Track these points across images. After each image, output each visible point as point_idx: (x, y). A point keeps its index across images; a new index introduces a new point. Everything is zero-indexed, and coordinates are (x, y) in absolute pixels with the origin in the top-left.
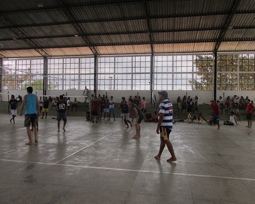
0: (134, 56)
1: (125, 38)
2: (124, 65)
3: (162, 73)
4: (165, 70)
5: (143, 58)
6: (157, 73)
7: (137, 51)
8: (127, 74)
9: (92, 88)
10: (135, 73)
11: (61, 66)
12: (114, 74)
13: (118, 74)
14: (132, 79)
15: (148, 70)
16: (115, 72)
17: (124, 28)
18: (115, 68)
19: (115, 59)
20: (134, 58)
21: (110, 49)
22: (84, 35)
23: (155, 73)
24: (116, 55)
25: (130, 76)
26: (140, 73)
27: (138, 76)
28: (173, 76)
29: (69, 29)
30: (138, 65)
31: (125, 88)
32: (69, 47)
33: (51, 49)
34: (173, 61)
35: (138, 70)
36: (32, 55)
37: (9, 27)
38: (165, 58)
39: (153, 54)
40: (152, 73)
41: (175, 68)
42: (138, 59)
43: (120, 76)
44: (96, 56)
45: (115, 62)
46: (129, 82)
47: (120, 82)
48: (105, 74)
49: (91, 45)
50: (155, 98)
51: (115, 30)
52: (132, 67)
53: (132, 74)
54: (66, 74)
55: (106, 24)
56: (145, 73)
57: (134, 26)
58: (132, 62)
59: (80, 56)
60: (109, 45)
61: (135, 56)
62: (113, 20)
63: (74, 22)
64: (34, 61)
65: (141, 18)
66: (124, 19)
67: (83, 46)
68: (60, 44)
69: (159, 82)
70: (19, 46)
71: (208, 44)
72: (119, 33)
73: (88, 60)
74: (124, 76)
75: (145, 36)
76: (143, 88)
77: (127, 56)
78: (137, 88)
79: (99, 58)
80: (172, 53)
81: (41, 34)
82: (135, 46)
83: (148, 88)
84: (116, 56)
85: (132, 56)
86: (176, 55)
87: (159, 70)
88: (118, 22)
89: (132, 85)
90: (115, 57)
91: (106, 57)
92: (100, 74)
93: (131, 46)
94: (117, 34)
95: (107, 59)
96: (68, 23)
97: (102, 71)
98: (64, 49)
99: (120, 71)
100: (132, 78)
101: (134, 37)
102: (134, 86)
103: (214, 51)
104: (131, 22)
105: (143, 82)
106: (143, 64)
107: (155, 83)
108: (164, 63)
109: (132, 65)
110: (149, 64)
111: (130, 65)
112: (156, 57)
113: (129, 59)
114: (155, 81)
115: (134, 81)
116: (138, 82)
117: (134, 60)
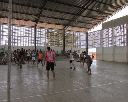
0: (25, 27)
3: (41, 38)
4: (42, 36)
5: (30, 29)
6: (38, 37)
7: (26, 24)
8: (21, 36)
10: (26, 37)
13: (15, 36)
15: (33, 36)
17: (25, 11)
19: (13, 27)
20: (25, 28)
25: (22, 38)
26: (29, 37)
27: (27, 38)
30: (27, 32)
31: (19, 45)
35: (27, 35)
38: (42, 30)
40: (36, 37)
42: (27, 29)
43: (16, 38)
46: (22, 41)
47: (16, 41)
50: (37, 50)
52: (24, 33)
53: (24, 37)
56: (31, 37)
61: (26, 27)
62: (21, 5)
66: (29, 6)
69: (39, 42)
71: (62, 26)
74: (19, 38)
76: (30, 45)
77: (21, 27)
78: (27, 45)
79: (2, 25)
83: (33, 45)
87: (39, 36)
89: (24, 43)
97: (4, 33)
99: (16, 34)
100: (24, 39)
102: (25, 44)
103: (63, 29)
104: (31, 8)
105: (30, 42)
106: (30, 32)
107: (37, 43)
108: (41, 32)
109: (24, 32)
110: (33, 32)
111: (22, 32)
112: (37, 29)
113: (22, 28)
114: (37, 41)
115: (25, 41)
116: (27, 42)
117: (25, 29)
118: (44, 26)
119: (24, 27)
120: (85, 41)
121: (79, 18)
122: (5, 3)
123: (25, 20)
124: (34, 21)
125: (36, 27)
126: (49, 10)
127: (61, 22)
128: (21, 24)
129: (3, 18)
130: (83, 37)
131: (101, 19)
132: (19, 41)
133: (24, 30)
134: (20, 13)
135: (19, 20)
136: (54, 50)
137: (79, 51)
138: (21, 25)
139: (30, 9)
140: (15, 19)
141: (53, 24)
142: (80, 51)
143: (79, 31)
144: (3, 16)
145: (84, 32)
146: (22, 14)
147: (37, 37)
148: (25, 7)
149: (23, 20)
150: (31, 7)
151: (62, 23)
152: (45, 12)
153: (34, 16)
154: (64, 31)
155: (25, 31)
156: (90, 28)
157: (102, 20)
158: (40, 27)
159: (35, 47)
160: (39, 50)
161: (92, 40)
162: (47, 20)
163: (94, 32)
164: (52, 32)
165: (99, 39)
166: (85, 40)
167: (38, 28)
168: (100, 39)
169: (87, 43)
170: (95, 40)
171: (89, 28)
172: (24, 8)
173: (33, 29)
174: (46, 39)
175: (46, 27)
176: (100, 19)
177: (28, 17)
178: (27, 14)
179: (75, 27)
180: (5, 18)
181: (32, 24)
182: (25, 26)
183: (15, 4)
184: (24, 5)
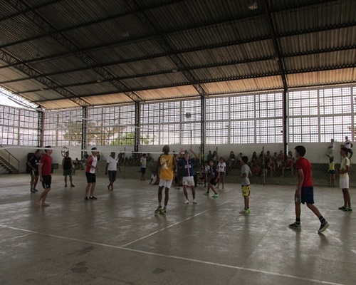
0: (257, 94)
1: (243, 69)
2: (244, 107)
3: (302, 117)
4: (306, 111)
5: (271, 96)
6: (293, 117)
7: (261, 86)
8: (247, 120)
9: (198, 141)
10: (260, 119)
11: (157, 113)
12: (229, 120)
13: (234, 120)
14: (255, 128)
15: (280, 113)
16: (229, 117)
17: (240, 56)
18: (229, 112)
19: (229, 99)
20: (257, 96)
21: (222, 87)
22: (185, 69)
23: (291, 117)
24: (231, 94)
25: (251, 124)
26: (267, 118)
27: (264, 123)
28: (319, 121)
29: (165, 63)
30: (263, 106)
31: (244, 141)
32: (167, 87)
33: (144, 91)
34: (318, 98)
35: (263, 114)
36: (121, 101)
37: (93, 67)
38: (305, 94)
39: (285, 89)
41: (321, 109)
42: (263, 97)
43: (237, 124)
44: (203, 97)
45: (229, 104)
46: (252, 132)
47: (237, 132)
48: (216, 121)
49: (195, 82)
51: (227, 59)
52: (255, 110)
53: (255, 119)
54: (163, 124)
55: (215, 51)
56: (275, 118)
57: (255, 50)
58: (255, 102)
59: (181, 99)
60: (220, 81)
61: (259, 94)
62: (225, 44)
63: (172, 52)
64: (124, 109)
65: (265, 38)
67: (185, 85)
68: (155, 85)
69: (297, 130)
70: (105, 90)
72: (233, 63)
73: (192, 103)
74: (244, 124)
75: (273, 64)
76: (271, 140)
77: (247, 95)
78: (264, 140)
79: (207, 100)
80: (318, 86)
81: (130, 72)
82: (259, 80)
83: (280, 140)
84: (232, 96)
85: (255, 94)
86: (323, 88)
87: (297, 112)
88: (231, 47)
89: (255, 136)
90: (229, 97)
91: (218, 97)
92: (209, 121)
93: (252, 79)
94: (232, 64)
95: (219, 101)
96: (163, 55)
97: (212, 117)
98: (160, 90)
99: (237, 117)
101: (256, 67)
102: (258, 138)
104: (250, 45)
105: (271, 131)
106: (271, 105)
107: (290, 132)
108: (304, 101)
109: (255, 108)
111: (251, 107)
112: (290, 94)
113: (251, 98)
114: (290, 128)
115: (258, 130)
116: (264, 132)
117: (257, 100)
118: (314, 81)
132: (244, 132)
150: (247, 42)
155: (257, 104)
159: (285, 144)
172: (233, 49)
173: (279, 96)
174: (319, 119)
178: (248, 62)
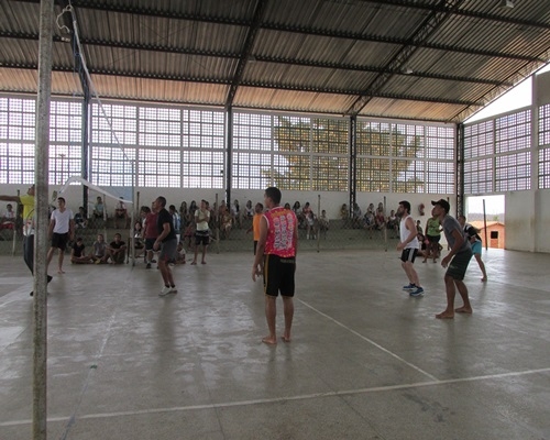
0: (186, 108)
2: (163, 127)
3: (250, 151)
4: (255, 145)
5: (207, 116)
6: (239, 151)
7: (191, 97)
8: (169, 148)
10: (189, 149)
12: (136, 146)
13: (145, 147)
14: (182, 163)
15: (220, 143)
16: (137, 142)
17: (184, 41)
18: (138, 132)
19: (138, 110)
20: (186, 112)
21: (125, 86)
24: (139, 102)
25: (175, 155)
26: (201, 149)
27: (195, 156)
28: (272, 160)
30: (195, 129)
34: (272, 127)
35: (195, 142)
38: (255, 119)
40: (229, 150)
42: (195, 115)
43: (151, 154)
45: (138, 119)
46: (176, 168)
47: (151, 168)
48: (112, 145)
52: (182, 135)
53: (182, 149)
56: (212, 150)
61: (189, 109)
62: (168, 14)
66: (197, 17)
69: (244, 171)
71: (342, 98)
74: (163, 155)
76: (206, 184)
77: (169, 107)
78: (194, 183)
79: (95, 106)
83: (219, 184)
87: (244, 144)
89: (182, 176)
90: (138, 105)
91: (115, 103)
92: (98, 145)
95: (118, 110)
97: (104, 138)
99: (151, 141)
100: (182, 159)
102: (185, 179)
103: (347, 113)
104: (208, 27)
105: (206, 170)
106: (207, 129)
107: (234, 173)
108: (254, 129)
109: (182, 131)
110: (220, 130)
111: (176, 128)
112: (235, 115)
113: (175, 114)
114: (234, 168)
115: (185, 166)
116: (195, 169)
117: (186, 118)
118: (265, 102)
119: (182, 109)
120: (449, 161)
121: (422, 58)
122: (104, 12)
123: (186, 80)
124: (224, 83)
125: (229, 107)
126: (282, 28)
127: (337, 78)
128: (169, 96)
129: (101, 73)
130: (441, 143)
131: (527, 54)
132: (163, 168)
133: (182, 122)
134: (163, 50)
135: (162, 78)
136: (308, 204)
137: (422, 207)
138: (170, 102)
139: (204, 28)
140: (147, 77)
141: (302, 90)
142: (425, 210)
143: (422, 116)
144: (101, 66)
145: (445, 121)
146: (173, 54)
147: (235, 151)
148: (182, 21)
149: (177, 79)
150: (206, 20)
151: (341, 85)
152: (267, 41)
153: (219, 59)
154: (353, 118)
155: (186, 125)
156: (474, 104)
157: (533, 59)
158: (247, 104)
159: (229, 191)
160: (243, 204)
161: (486, 157)
162: (276, 73)
163: (494, 119)
164: (301, 127)
165: (517, 152)
166: (451, 155)
167: (239, 112)
168: (526, 150)
169: (462, 173)
170: (501, 154)
171: (469, 104)
172: (179, 26)
173: (220, 117)
174: (272, 157)
175: (275, 104)
176: (523, 58)
177: (197, 64)
178: (190, 53)
179: (405, 98)
180: (106, 73)
181: (215, 95)
182: (188, 103)
183: (142, 14)
184: (177, 17)
